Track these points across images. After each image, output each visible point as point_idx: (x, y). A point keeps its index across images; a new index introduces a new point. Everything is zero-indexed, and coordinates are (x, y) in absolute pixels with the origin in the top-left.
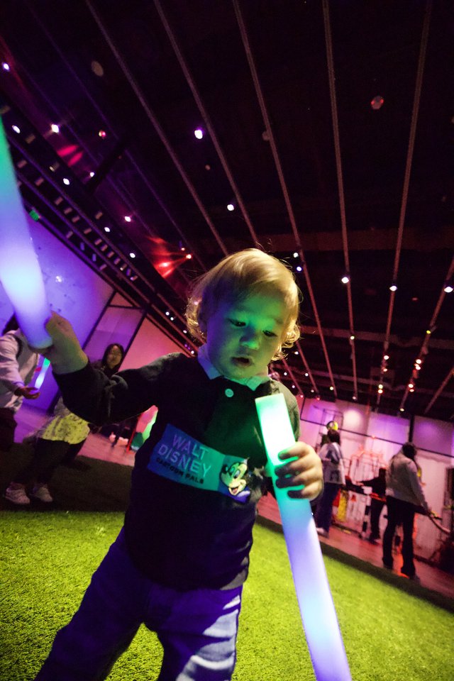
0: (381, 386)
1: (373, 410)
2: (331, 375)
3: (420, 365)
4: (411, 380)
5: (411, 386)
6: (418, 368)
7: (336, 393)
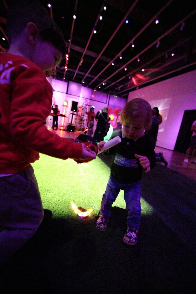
1: (53, 78)
3: (68, 58)
4: (66, 65)
5: (66, 67)
6: (67, 59)
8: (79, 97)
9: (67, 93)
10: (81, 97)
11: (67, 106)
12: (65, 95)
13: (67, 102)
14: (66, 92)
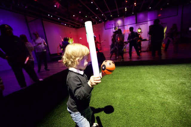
0: (126, 8)
2: (110, 12)
4: (135, 2)
5: (135, 4)
7: (113, 17)
8: (148, 21)
9: (137, 23)
10: (149, 21)
11: (141, 32)
12: (135, 25)
13: (140, 29)
14: (135, 23)
